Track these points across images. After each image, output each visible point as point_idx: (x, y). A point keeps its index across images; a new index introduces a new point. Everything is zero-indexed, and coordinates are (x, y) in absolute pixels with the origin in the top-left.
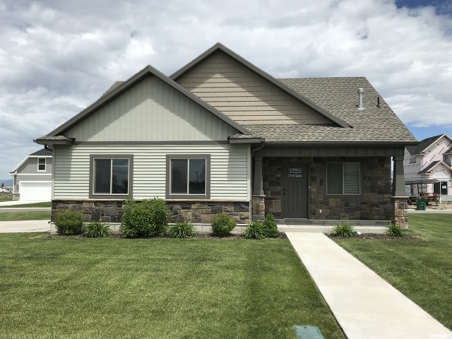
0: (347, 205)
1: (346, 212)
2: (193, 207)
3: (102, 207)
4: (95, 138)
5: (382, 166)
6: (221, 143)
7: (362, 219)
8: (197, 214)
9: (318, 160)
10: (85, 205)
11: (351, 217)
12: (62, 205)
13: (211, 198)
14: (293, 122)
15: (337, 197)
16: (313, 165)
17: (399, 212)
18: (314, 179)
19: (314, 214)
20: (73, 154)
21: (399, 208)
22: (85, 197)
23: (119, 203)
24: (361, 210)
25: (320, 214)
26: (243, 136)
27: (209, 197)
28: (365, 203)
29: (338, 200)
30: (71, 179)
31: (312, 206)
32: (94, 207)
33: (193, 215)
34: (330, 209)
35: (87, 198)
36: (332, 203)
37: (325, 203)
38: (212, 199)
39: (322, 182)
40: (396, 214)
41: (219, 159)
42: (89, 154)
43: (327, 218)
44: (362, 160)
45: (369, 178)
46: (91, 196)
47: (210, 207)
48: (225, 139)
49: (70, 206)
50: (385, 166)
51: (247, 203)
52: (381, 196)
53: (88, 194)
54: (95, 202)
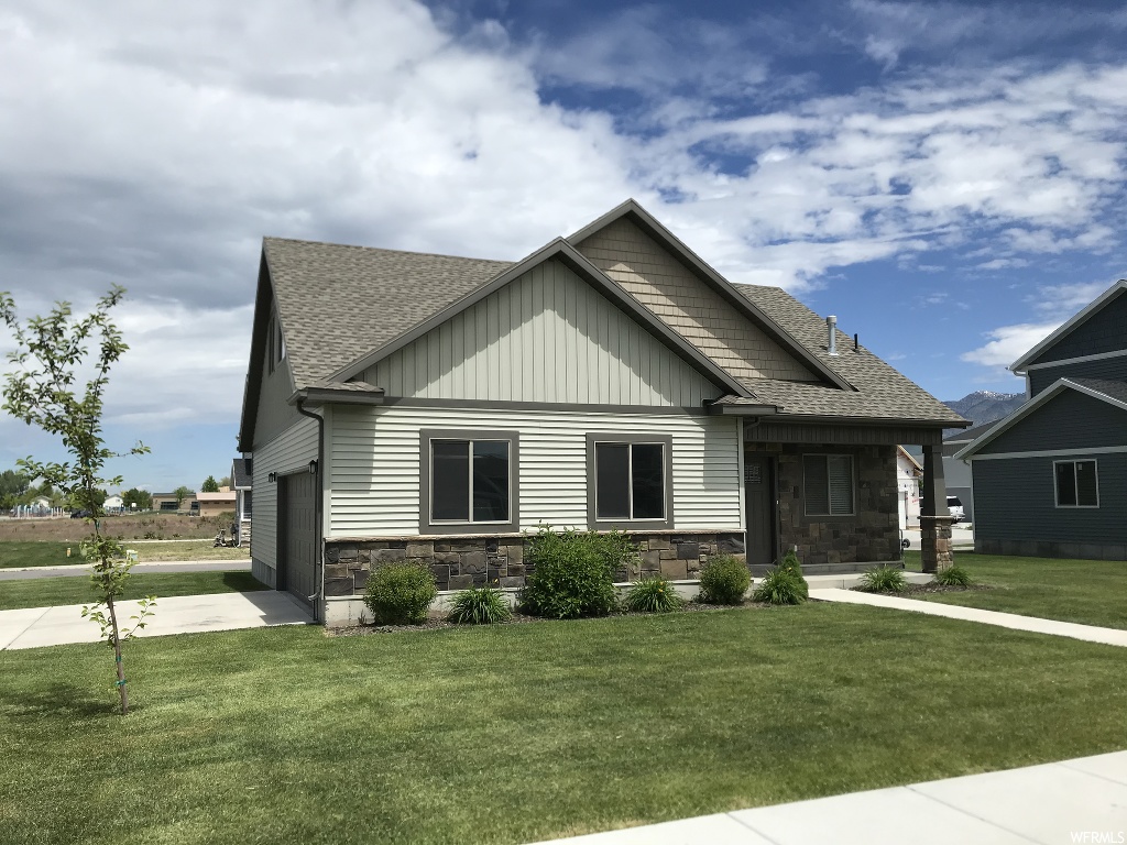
0: (836, 535)
1: (836, 548)
2: (644, 545)
3: (452, 553)
4: (432, 391)
5: (885, 461)
6: (691, 411)
7: (858, 559)
8: (653, 561)
9: (790, 449)
10: (412, 550)
12: (353, 552)
13: (676, 526)
14: (756, 374)
15: (819, 520)
16: (783, 459)
17: (943, 545)
18: (783, 486)
20: (378, 427)
21: (941, 536)
22: (412, 531)
23: (491, 543)
24: (858, 542)
26: (741, 401)
27: (671, 524)
28: (862, 530)
29: (823, 526)
30: (373, 487)
31: (782, 539)
32: (433, 553)
33: (646, 564)
34: (811, 543)
35: (415, 533)
36: (814, 531)
37: (802, 533)
38: (678, 528)
39: (796, 492)
40: (938, 547)
41: (687, 444)
42: (418, 428)
43: (808, 560)
44: (857, 450)
45: (868, 483)
46: (423, 528)
47: (675, 546)
48: (697, 404)
49: (374, 554)
50: (890, 461)
51: (739, 536)
52: (885, 516)
53: (417, 524)
54: (437, 542)
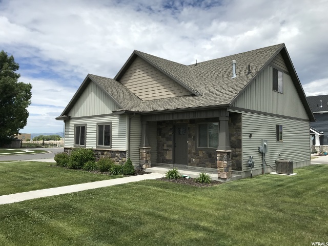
0: (210, 156)
1: (210, 162)
2: (105, 153)
4: (76, 115)
5: (234, 124)
9: (192, 121)
11: (213, 166)
13: (112, 148)
15: (203, 150)
16: (189, 126)
17: (220, 163)
18: (190, 136)
19: (190, 162)
21: (220, 160)
25: (193, 162)
29: (204, 152)
31: (189, 156)
34: (199, 158)
35: (73, 147)
36: (201, 154)
37: (197, 154)
39: (195, 138)
40: (218, 164)
41: (115, 124)
42: (74, 124)
43: (198, 165)
47: (111, 154)
50: (237, 124)
51: (125, 152)
53: (73, 145)
